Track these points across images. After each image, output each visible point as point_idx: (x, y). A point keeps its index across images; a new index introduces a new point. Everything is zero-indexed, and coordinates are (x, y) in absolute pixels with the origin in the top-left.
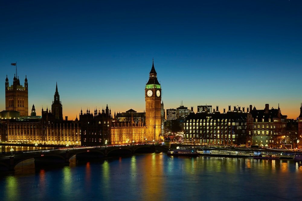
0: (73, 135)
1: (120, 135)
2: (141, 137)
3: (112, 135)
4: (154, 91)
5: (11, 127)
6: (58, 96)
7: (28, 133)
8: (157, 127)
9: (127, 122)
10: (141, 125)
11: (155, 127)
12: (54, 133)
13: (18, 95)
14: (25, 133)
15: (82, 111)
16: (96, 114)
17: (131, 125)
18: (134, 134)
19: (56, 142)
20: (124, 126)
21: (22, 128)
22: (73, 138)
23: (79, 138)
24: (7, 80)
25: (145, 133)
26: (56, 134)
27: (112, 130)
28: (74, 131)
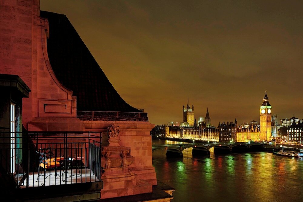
0: (215, 136)
1: (243, 137)
2: (257, 138)
3: (237, 137)
4: (266, 110)
5: (187, 131)
6: (209, 114)
7: (193, 134)
8: (268, 132)
9: (250, 129)
10: (257, 131)
11: (266, 133)
12: (205, 134)
13: (189, 114)
14: (191, 134)
15: (220, 123)
16: (228, 124)
17: (250, 131)
18: (252, 136)
19: (199, 138)
20: (245, 131)
21: (190, 131)
22: (215, 137)
23: (218, 138)
24: (184, 106)
25: (260, 136)
26: (206, 135)
27: (237, 134)
28: (216, 133)
